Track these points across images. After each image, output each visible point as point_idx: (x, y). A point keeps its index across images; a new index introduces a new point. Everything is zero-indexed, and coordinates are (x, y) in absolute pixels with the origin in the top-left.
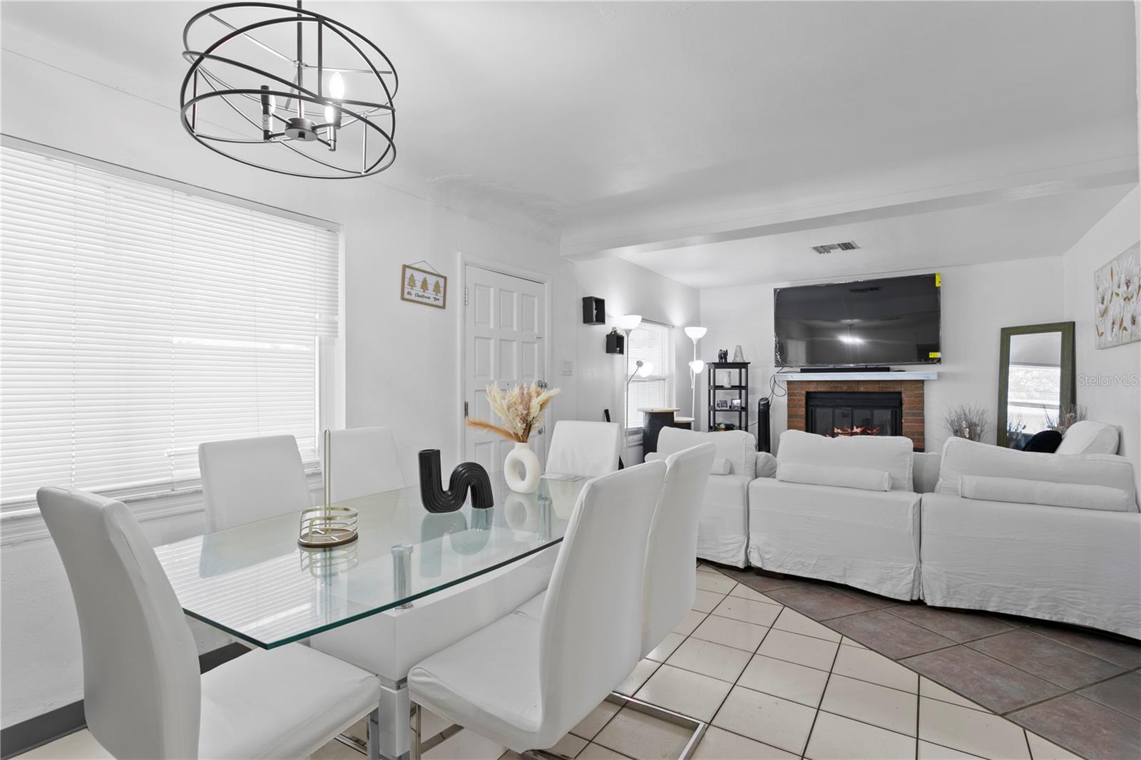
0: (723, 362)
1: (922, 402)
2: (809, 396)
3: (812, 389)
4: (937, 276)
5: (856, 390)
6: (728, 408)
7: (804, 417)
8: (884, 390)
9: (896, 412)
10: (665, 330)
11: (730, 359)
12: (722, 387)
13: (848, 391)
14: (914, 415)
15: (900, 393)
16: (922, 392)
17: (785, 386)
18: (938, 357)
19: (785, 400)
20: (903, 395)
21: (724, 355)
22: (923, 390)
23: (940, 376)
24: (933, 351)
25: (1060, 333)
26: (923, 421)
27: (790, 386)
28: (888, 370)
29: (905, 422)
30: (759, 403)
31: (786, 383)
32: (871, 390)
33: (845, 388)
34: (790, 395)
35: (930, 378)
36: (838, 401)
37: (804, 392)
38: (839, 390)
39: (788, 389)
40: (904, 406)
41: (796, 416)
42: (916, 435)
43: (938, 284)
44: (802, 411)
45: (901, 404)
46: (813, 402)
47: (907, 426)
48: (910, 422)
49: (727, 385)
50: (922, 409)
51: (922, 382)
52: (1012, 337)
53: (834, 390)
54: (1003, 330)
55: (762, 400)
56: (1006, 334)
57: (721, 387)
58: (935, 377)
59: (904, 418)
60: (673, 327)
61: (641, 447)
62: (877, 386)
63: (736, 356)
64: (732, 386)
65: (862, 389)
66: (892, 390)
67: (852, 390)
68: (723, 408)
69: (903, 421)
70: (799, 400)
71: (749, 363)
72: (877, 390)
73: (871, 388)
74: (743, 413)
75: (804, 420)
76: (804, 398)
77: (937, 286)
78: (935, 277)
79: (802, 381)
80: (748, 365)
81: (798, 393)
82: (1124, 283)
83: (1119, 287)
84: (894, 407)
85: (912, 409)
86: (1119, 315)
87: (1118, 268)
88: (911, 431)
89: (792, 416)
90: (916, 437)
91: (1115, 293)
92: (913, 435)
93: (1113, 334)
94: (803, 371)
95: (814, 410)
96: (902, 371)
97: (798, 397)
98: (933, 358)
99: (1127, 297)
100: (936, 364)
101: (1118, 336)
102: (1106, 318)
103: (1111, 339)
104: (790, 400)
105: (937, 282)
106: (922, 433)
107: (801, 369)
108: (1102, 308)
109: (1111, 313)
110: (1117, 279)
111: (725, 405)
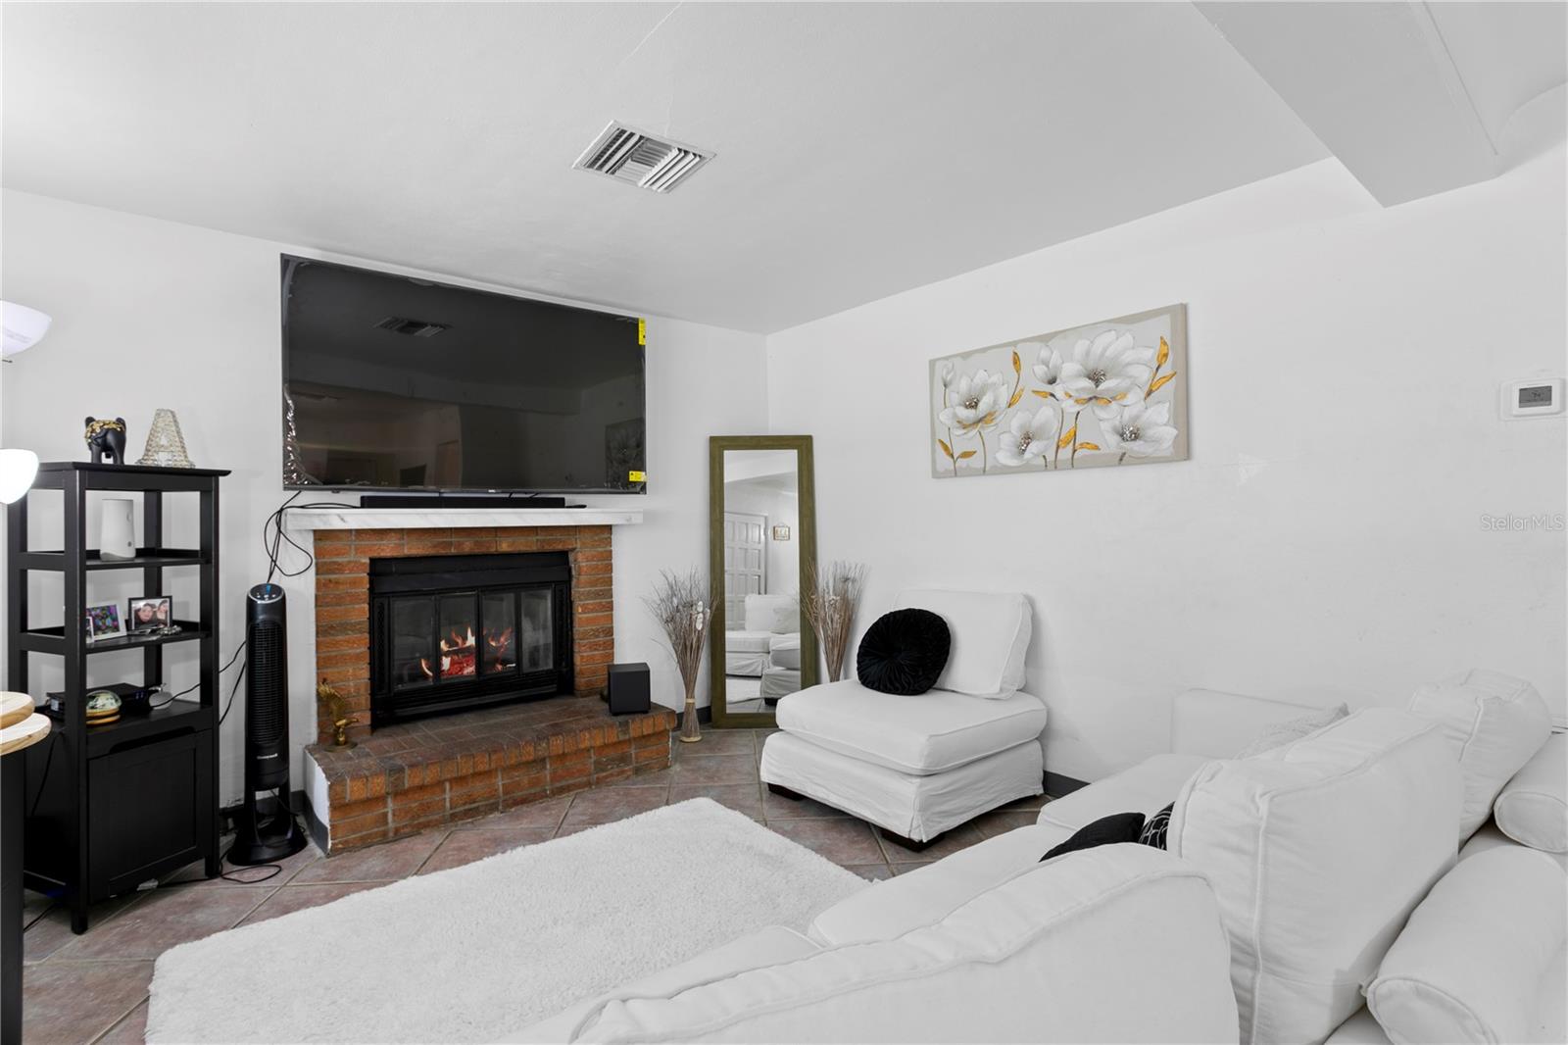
0: (106, 465)
1: (609, 568)
2: (378, 568)
3: (387, 549)
4: (640, 325)
5: (493, 550)
6: (123, 632)
7: (366, 626)
9: (561, 591)
11: (132, 457)
12: (95, 554)
13: (477, 551)
14: (597, 595)
15: (568, 553)
16: (608, 548)
17: (309, 544)
18: (642, 480)
20: (573, 558)
21: (110, 439)
22: (610, 544)
23: (650, 518)
24: (634, 470)
25: (796, 451)
26: (610, 607)
27: (327, 544)
28: (559, 503)
29: (584, 612)
30: (249, 602)
31: (312, 536)
32: (523, 548)
33: (468, 546)
34: (325, 569)
35: (634, 521)
36: (447, 576)
37: (368, 561)
38: (453, 551)
39: (318, 553)
40: (577, 580)
41: (344, 628)
42: (601, 635)
43: (641, 341)
44: (361, 612)
45: (573, 576)
46: (388, 587)
47: (587, 619)
48: (592, 611)
50: (610, 582)
51: (609, 528)
52: (723, 452)
53: (443, 552)
54: (713, 440)
56: (719, 446)
58: (638, 519)
63: (152, 445)
65: (505, 546)
66: (554, 547)
67: (483, 550)
70: (354, 583)
71: (226, 473)
72: (534, 549)
73: (523, 545)
75: (367, 635)
76: (365, 576)
77: (640, 343)
78: (637, 325)
79: (359, 532)
80: (221, 478)
81: (350, 562)
82: (1080, 376)
83: (1052, 381)
84: (557, 583)
85: (593, 584)
86: (1055, 426)
87: (1044, 353)
88: (592, 630)
89: (332, 627)
90: (601, 639)
91: (1034, 392)
92: (597, 636)
93: (1027, 455)
94: (366, 503)
95: (386, 607)
96: (584, 507)
97: (346, 576)
98: (635, 482)
99: (1095, 397)
100: (639, 493)
101: (1051, 457)
102: (988, 431)
103: (1013, 462)
104: (324, 585)
105: (641, 337)
106: (610, 632)
107: (362, 498)
108: (970, 414)
109: (1014, 423)
110: (1041, 370)
111: (109, 622)
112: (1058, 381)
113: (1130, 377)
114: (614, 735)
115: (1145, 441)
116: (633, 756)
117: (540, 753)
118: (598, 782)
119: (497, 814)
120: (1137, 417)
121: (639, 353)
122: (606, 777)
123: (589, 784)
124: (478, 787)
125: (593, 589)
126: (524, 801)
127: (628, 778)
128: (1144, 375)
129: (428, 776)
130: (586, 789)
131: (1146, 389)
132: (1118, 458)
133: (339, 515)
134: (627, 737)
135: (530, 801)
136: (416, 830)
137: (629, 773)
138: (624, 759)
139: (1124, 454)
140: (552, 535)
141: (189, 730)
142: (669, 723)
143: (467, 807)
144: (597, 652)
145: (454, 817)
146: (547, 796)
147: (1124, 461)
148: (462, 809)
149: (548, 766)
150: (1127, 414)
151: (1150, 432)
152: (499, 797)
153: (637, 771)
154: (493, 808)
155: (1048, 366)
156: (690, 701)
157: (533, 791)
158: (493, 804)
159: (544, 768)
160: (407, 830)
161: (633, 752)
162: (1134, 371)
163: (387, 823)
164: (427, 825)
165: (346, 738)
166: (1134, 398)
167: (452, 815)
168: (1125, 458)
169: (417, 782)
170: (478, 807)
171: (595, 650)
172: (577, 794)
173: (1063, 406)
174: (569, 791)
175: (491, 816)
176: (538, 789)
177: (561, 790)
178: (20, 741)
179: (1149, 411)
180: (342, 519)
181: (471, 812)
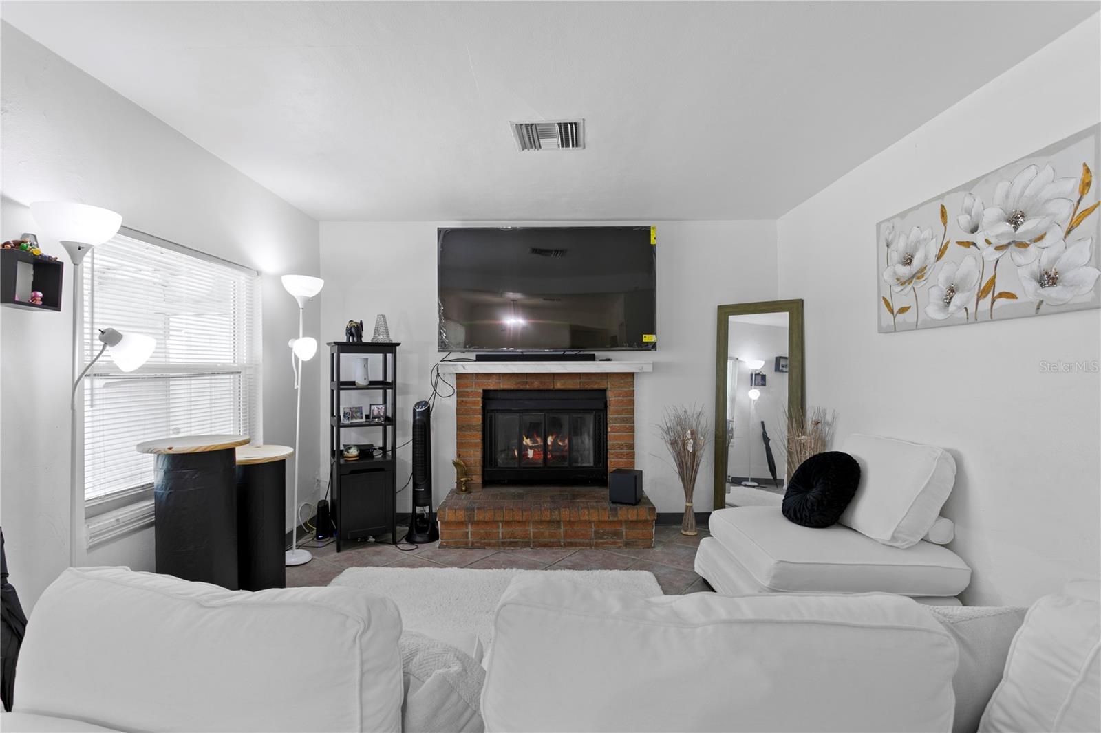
0: (354, 342)
1: (632, 403)
2: (487, 395)
3: (492, 384)
4: (652, 230)
5: (551, 387)
6: (364, 420)
7: (480, 428)
8: (587, 387)
9: (600, 416)
10: (242, 277)
12: (353, 383)
13: (541, 388)
14: (622, 420)
15: (604, 391)
16: (631, 389)
17: (453, 382)
18: (653, 341)
19: (452, 402)
20: (609, 394)
21: (356, 330)
22: (633, 385)
23: (655, 366)
24: (646, 334)
25: (788, 313)
26: (632, 429)
27: (462, 381)
28: (592, 358)
29: (611, 431)
30: (414, 410)
31: (455, 376)
32: (571, 387)
33: (536, 384)
34: (460, 394)
35: (645, 370)
36: (526, 402)
37: (481, 391)
38: (528, 387)
39: (458, 386)
40: (611, 409)
41: (470, 427)
42: (625, 448)
43: (653, 242)
44: (477, 420)
45: (606, 407)
46: (493, 405)
47: (615, 436)
48: (618, 431)
49: (361, 381)
50: (632, 412)
51: (632, 375)
52: (730, 317)
53: (521, 387)
54: (720, 308)
55: (418, 404)
56: (725, 312)
57: (351, 385)
58: (649, 369)
59: (609, 425)
60: (259, 273)
61: (152, 530)
62: (578, 381)
63: (377, 331)
64: (371, 383)
65: (559, 385)
66: (596, 387)
67: (545, 387)
68: (354, 421)
69: (609, 430)
70: (475, 403)
71: (399, 344)
72: (578, 387)
73: (570, 384)
74: (389, 428)
75: (480, 433)
76: (480, 399)
77: (652, 243)
78: (649, 231)
79: (477, 375)
80: (397, 347)
81: (472, 391)
82: (999, 220)
83: (974, 230)
84: (597, 410)
85: (620, 412)
86: (977, 276)
87: (968, 202)
88: (618, 444)
89: (464, 427)
90: (625, 451)
91: (958, 243)
92: (622, 449)
93: (952, 308)
94: (480, 358)
95: (493, 417)
96: (609, 360)
97: (470, 399)
98: (647, 343)
99: (1014, 242)
100: (650, 350)
101: (972, 309)
102: (919, 285)
103: (940, 316)
104: (460, 403)
105: (652, 239)
106: (632, 446)
107: (477, 356)
108: (905, 271)
109: (940, 276)
110: (964, 220)
111: (358, 414)
112: (980, 229)
113: (1048, 215)
114: (605, 516)
115: (1064, 286)
116: (624, 533)
117: (554, 517)
118: (597, 545)
119: (529, 549)
120: (1055, 260)
121: (651, 250)
122: (602, 543)
123: (591, 545)
124: (518, 530)
125: (620, 416)
126: (545, 545)
127: (619, 547)
128: (1064, 211)
129: (487, 516)
130: (588, 548)
131: (1066, 226)
132: (1036, 307)
133: (462, 365)
134: (616, 519)
135: (550, 546)
136: (483, 546)
137: (621, 545)
138: (617, 534)
139: (1041, 302)
140: (590, 379)
141: (382, 469)
142: (650, 515)
143: (512, 540)
144: (620, 460)
145: (503, 544)
146: (561, 546)
147: (1041, 311)
148: (508, 540)
149: (562, 527)
150: (1046, 257)
151: (1069, 275)
152: (529, 539)
153: (627, 544)
154: (527, 545)
155: (970, 215)
156: (689, 505)
157: (552, 540)
158: (526, 542)
159: (559, 527)
160: (479, 545)
161: (624, 530)
162: (1052, 207)
163: (468, 538)
164: (489, 545)
165: (466, 488)
166: (1054, 238)
167: (502, 542)
168: (1042, 307)
169: (481, 518)
170: (517, 542)
171: (620, 458)
172: (581, 549)
173: (984, 254)
174: (576, 546)
175: (525, 549)
176: (555, 540)
177: (571, 545)
178: (272, 458)
179: (1070, 250)
180: (464, 368)
181: (512, 543)
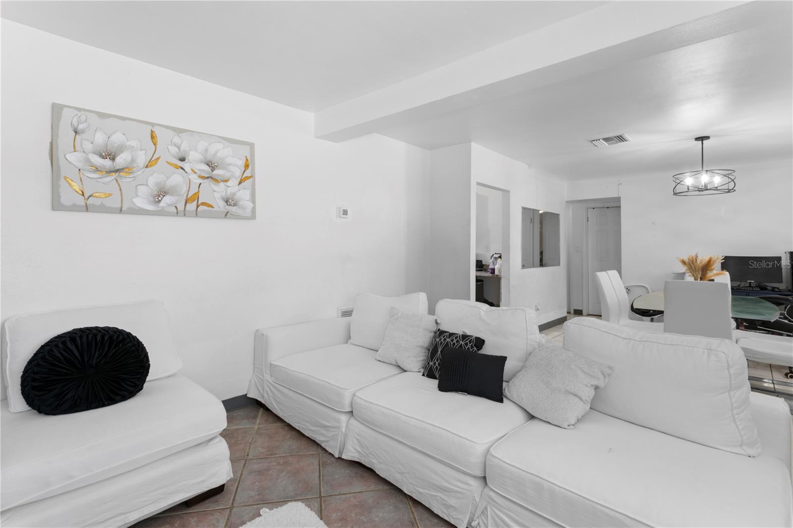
82: (201, 162)
83: (182, 160)
86: (184, 189)
87: (176, 140)
91: (167, 162)
93: (162, 204)
99: (211, 177)
101: (181, 207)
102: (126, 181)
103: (151, 208)
108: (107, 163)
109: (154, 179)
110: (174, 150)
112: (186, 161)
113: (230, 171)
115: (238, 207)
120: (234, 194)
128: (238, 173)
131: (239, 180)
132: (225, 214)
139: (228, 212)
147: (227, 216)
150: (230, 191)
151: (241, 203)
155: (179, 150)
162: (232, 168)
166: (233, 183)
168: (228, 215)
173: (190, 177)
179: (241, 192)
